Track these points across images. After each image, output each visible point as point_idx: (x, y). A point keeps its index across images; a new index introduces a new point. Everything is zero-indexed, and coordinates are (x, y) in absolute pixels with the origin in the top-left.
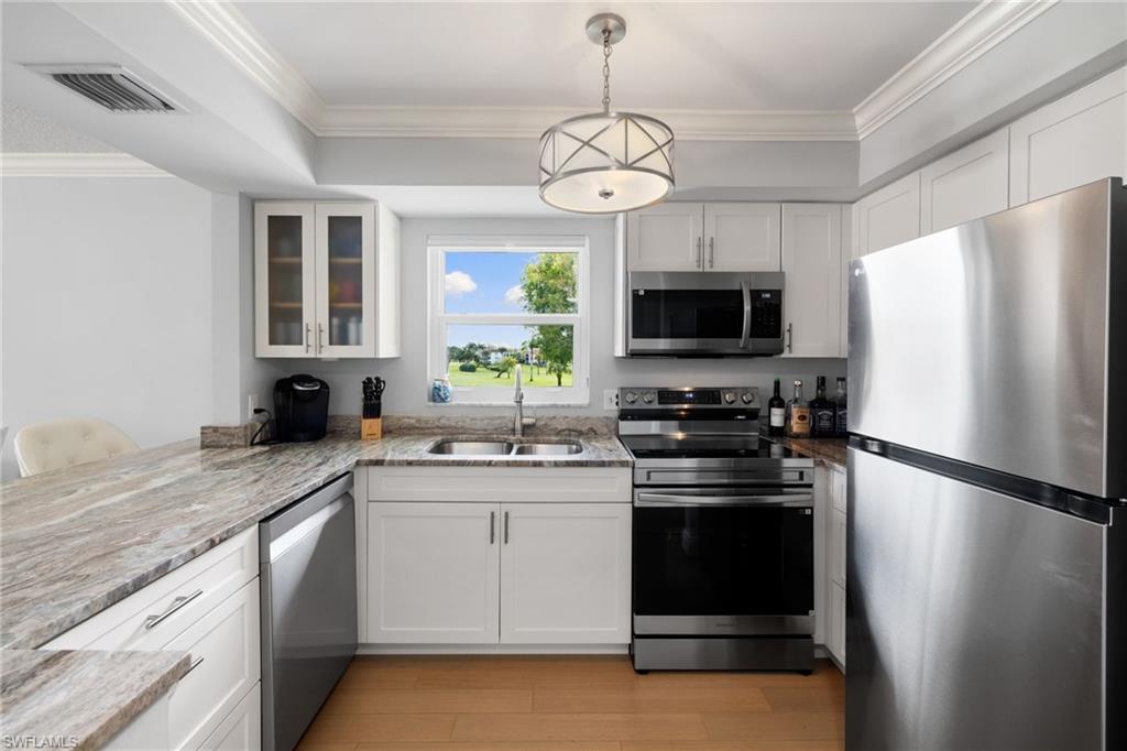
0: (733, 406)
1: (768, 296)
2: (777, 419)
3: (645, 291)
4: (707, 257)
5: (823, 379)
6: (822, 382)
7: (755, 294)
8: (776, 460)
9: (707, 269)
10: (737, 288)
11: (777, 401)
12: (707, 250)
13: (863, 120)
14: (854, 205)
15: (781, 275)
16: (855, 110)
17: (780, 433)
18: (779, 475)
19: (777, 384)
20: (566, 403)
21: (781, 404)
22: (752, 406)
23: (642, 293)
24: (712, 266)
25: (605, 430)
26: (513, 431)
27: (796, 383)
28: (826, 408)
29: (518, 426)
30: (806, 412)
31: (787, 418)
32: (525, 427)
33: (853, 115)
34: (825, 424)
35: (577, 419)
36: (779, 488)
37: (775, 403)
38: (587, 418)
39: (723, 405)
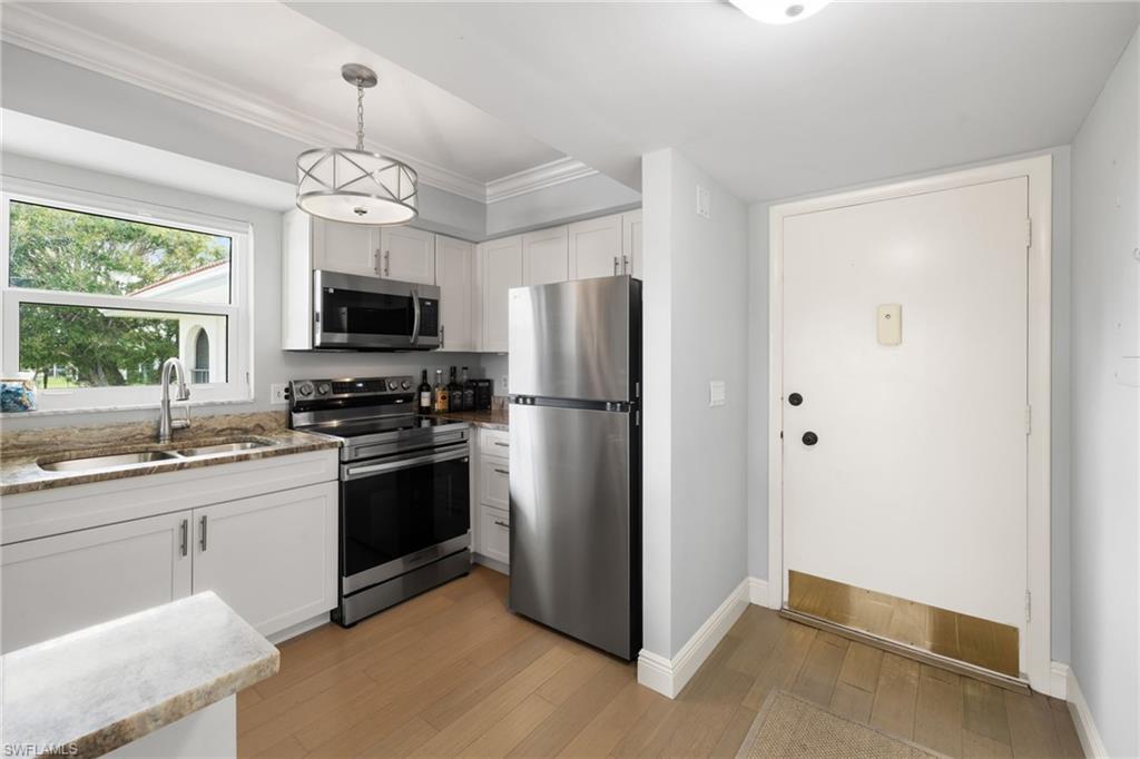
0: (395, 392)
1: (429, 303)
2: (425, 402)
3: (335, 290)
4: (383, 267)
5: (455, 368)
6: (453, 371)
7: (422, 301)
8: (426, 429)
9: (383, 276)
10: (408, 295)
11: (424, 386)
12: (383, 261)
13: (491, 192)
14: (479, 246)
15: (437, 289)
16: (487, 184)
17: (428, 410)
18: (431, 439)
19: (425, 372)
20: (225, 400)
21: (428, 389)
22: (409, 391)
23: (331, 291)
24: (387, 275)
25: (274, 425)
26: (157, 438)
27: (439, 372)
28: (458, 390)
29: (165, 430)
30: (446, 393)
31: (433, 400)
32: (174, 431)
33: (485, 187)
34: (458, 401)
35: (242, 416)
36: (431, 449)
37: (424, 388)
38: (254, 414)
39: (389, 392)
